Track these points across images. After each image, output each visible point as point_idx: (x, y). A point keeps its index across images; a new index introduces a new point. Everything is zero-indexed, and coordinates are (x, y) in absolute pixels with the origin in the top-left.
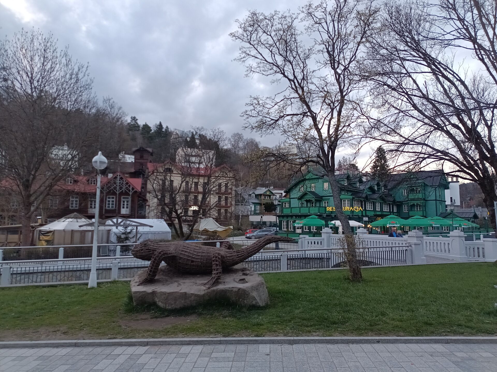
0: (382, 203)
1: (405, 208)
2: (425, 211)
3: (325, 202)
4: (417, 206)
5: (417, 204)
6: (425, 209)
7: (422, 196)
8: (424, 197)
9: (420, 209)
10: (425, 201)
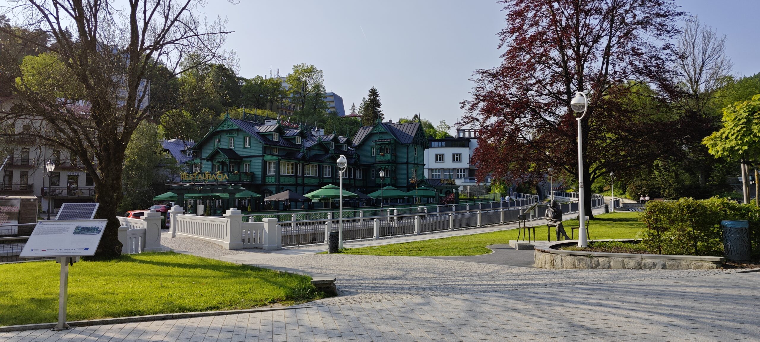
0: (335, 166)
3: (246, 165)
4: (387, 172)
6: (396, 176)
8: (394, 159)
9: (389, 175)
10: (395, 165)
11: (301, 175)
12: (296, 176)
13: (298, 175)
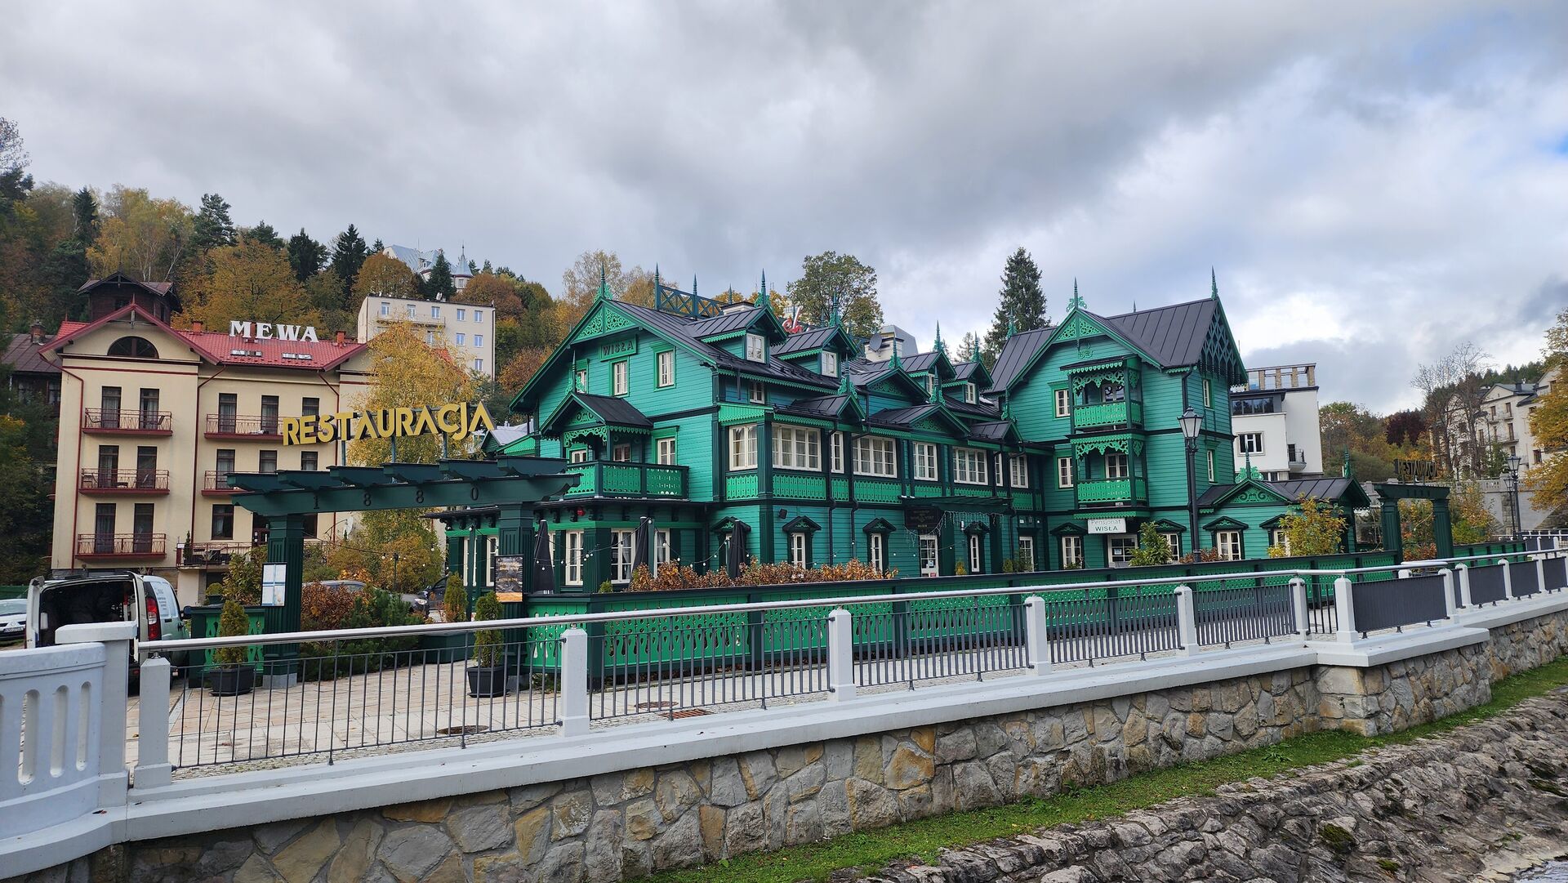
0: (949, 447)
1: (1064, 471)
2: (1145, 479)
3: (664, 446)
4: (1112, 463)
5: (1108, 450)
6: (1145, 471)
7: (1130, 414)
8: (1136, 419)
9: (1123, 471)
10: (1140, 437)
11: (842, 471)
12: (826, 474)
13: (833, 470)
